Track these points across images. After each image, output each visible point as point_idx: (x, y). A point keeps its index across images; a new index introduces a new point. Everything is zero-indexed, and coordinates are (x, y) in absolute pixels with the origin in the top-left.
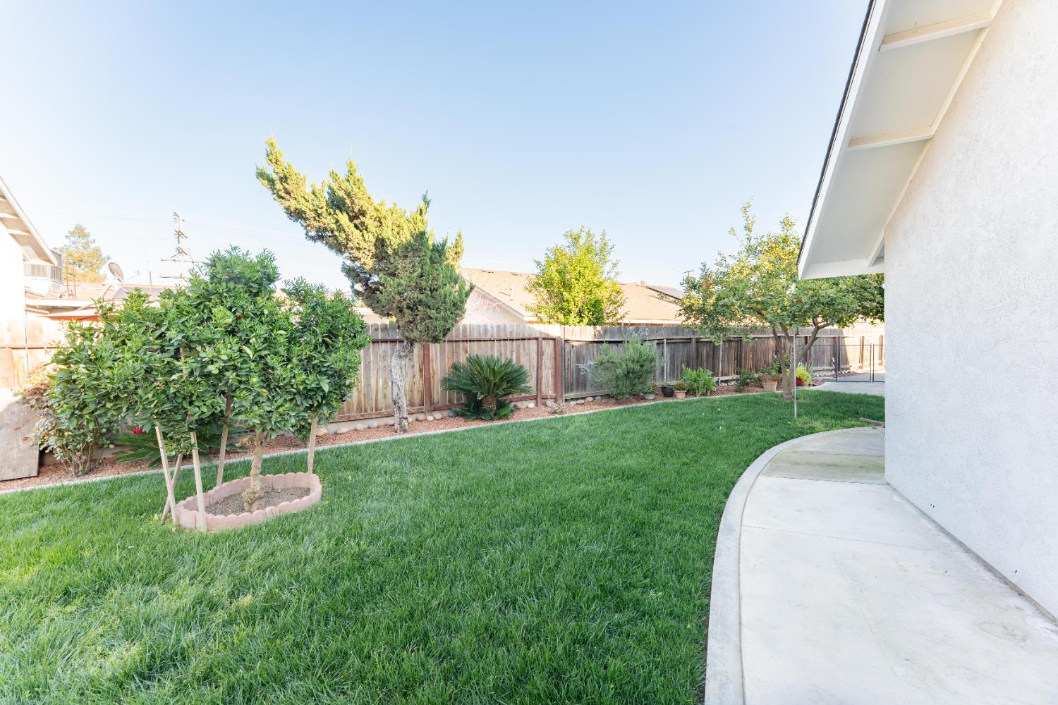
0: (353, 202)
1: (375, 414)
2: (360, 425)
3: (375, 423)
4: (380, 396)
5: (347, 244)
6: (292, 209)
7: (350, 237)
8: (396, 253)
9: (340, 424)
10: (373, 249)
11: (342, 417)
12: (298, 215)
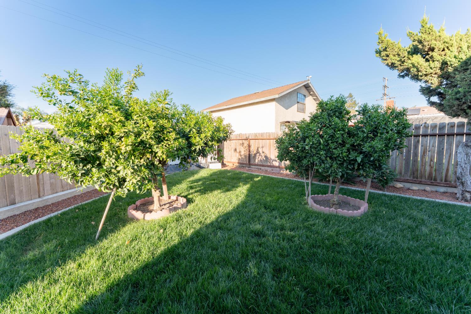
0: (423, 46)
1: (444, 184)
2: (428, 188)
3: (442, 190)
4: (451, 172)
5: (418, 74)
6: (390, 64)
7: (420, 69)
8: (456, 69)
9: (413, 184)
10: (439, 71)
11: (415, 181)
12: (393, 66)
